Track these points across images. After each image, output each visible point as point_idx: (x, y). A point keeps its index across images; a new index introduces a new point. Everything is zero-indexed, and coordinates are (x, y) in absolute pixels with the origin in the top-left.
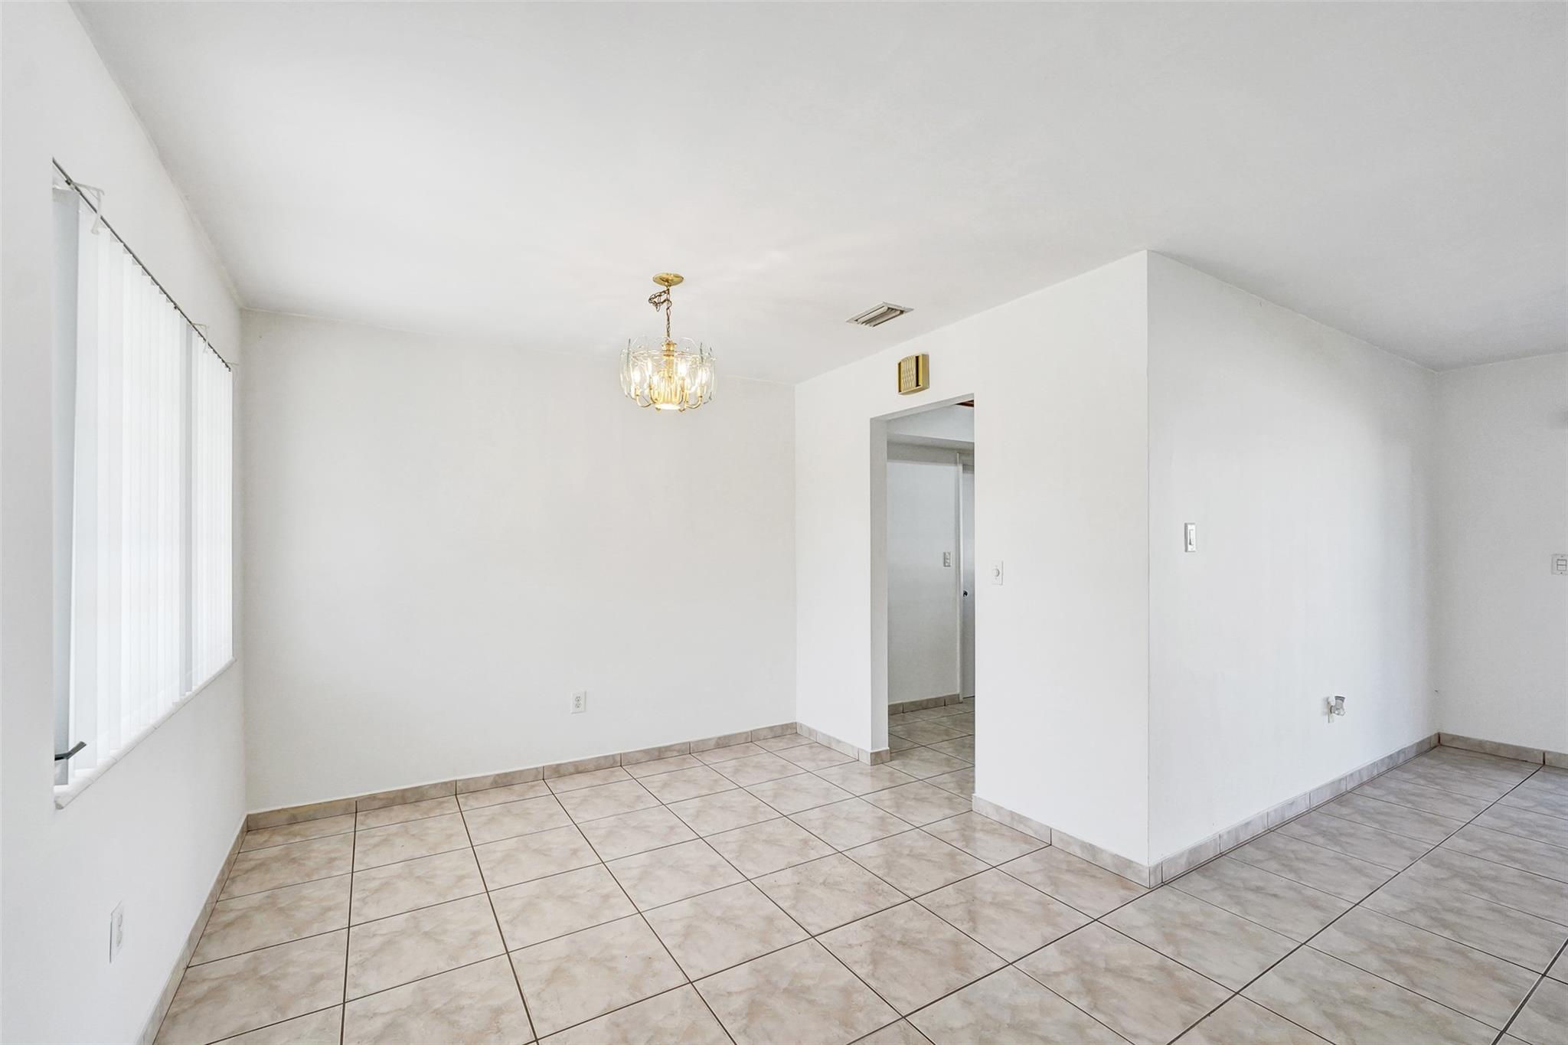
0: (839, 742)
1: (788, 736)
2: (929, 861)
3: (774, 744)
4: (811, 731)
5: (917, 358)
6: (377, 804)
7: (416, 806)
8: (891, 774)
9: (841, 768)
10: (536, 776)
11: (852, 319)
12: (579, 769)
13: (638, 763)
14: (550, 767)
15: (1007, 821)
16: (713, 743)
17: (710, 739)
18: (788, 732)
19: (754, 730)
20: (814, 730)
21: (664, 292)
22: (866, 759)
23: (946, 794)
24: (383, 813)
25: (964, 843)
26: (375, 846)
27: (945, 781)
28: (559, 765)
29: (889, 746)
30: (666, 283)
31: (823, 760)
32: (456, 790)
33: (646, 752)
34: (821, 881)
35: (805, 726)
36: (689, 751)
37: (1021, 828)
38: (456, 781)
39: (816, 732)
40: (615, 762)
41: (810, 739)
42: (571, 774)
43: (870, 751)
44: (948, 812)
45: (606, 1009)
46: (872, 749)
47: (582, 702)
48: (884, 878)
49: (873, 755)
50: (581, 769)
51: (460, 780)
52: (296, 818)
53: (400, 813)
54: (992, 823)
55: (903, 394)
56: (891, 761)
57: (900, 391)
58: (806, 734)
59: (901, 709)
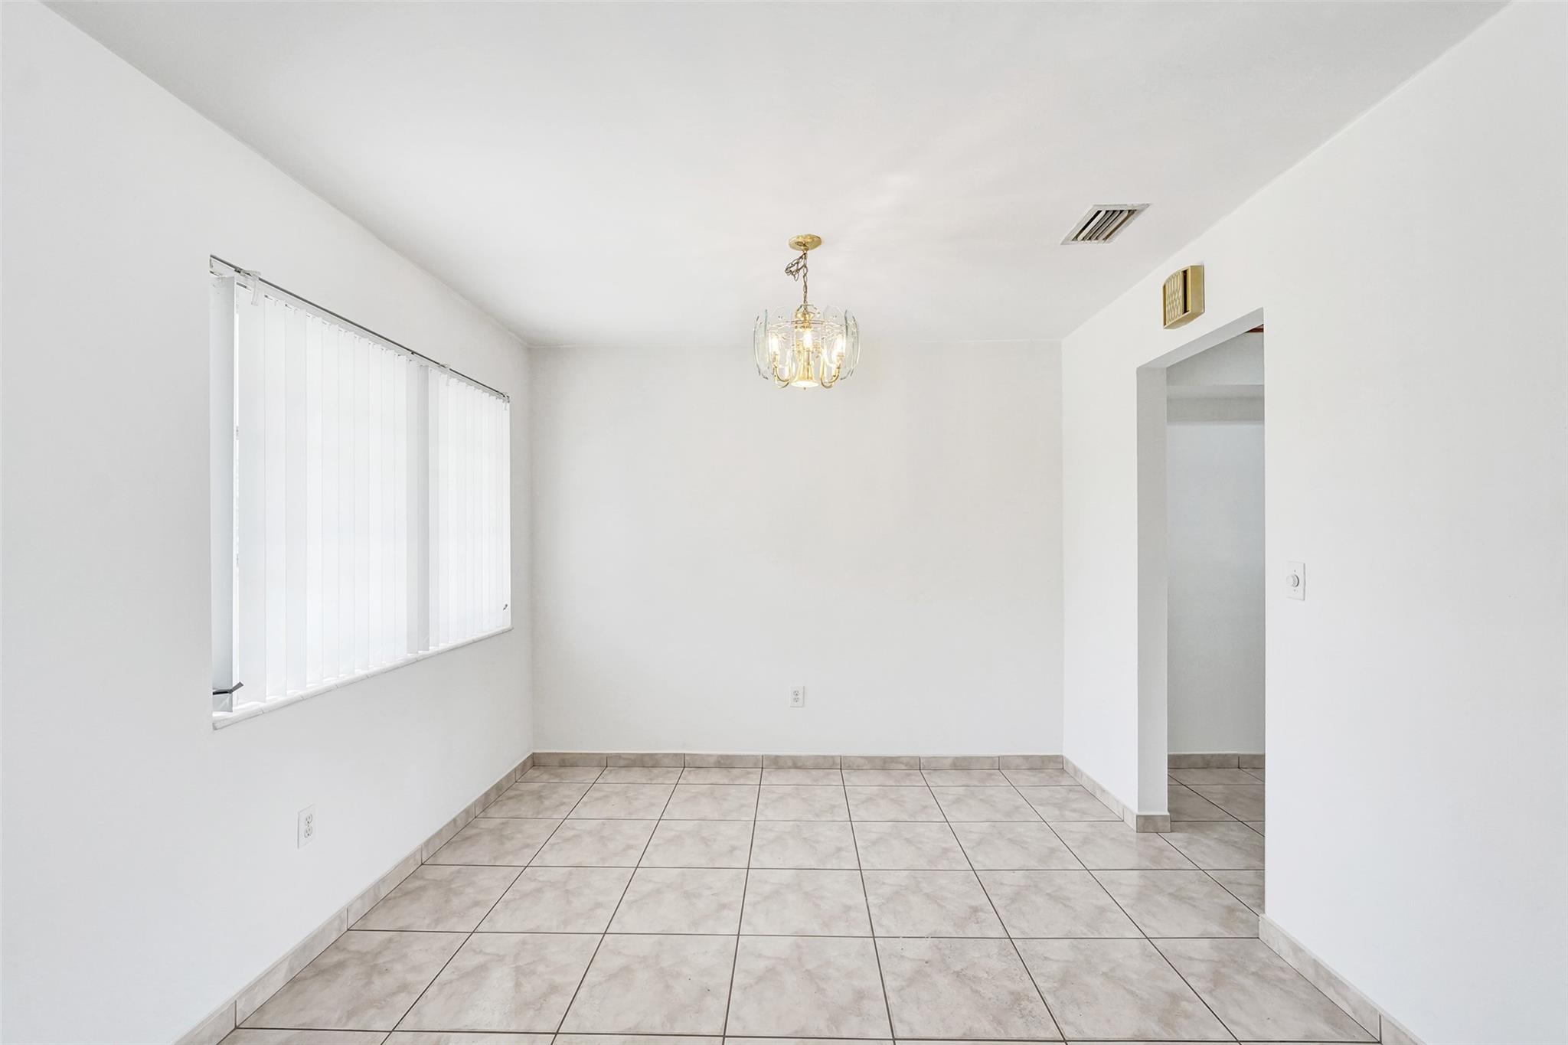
0: (1103, 791)
1: (1050, 771)
2: (1132, 993)
3: (1024, 778)
4: (1076, 770)
5: (1185, 272)
6: (622, 763)
7: (650, 771)
8: (1161, 850)
9: (1092, 826)
10: (755, 764)
11: (1067, 239)
12: (796, 764)
13: (859, 769)
14: (768, 757)
15: (1309, 973)
16: (949, 762)
17: (946, 758)
18: (1051, 766)
19: (1003, 757)
20: (1079, 770)
21: (801, 257)
22: (1132, 823)
23: (1230, 901)
24: (623, 772)
25: (1211, 985)
26: (598, 799)
27: (1240, 881)
28: (777, 757)
29: (1169, 811)
30: (802, 247)
31: (1074, 811)
32: (685, 763)
33: (870, 759)
34: (958, 968)
35: (1071, 763)
36: (917, 766)
37: (1330, 993)
38: (684, 754)
39: (1082, 774)
40: (834, 763)
41: (1075, 780)
42: (790, 768)
43: (1136, 812)
44: (1214, 929)
45: (630, 1029)
46: (1139, 809)
47: (800, 696)
48: (1046, 996)
49: (1142, 820)
50: (799, 764)
51: (688, 754)
52: (566, 763)
53: (636, 775)
54: (1282, 969)
55: (1169, 327)
56: (1172, 831)
57: (1165, 324)
58: (1071, 772)
59: (1235, 762)
